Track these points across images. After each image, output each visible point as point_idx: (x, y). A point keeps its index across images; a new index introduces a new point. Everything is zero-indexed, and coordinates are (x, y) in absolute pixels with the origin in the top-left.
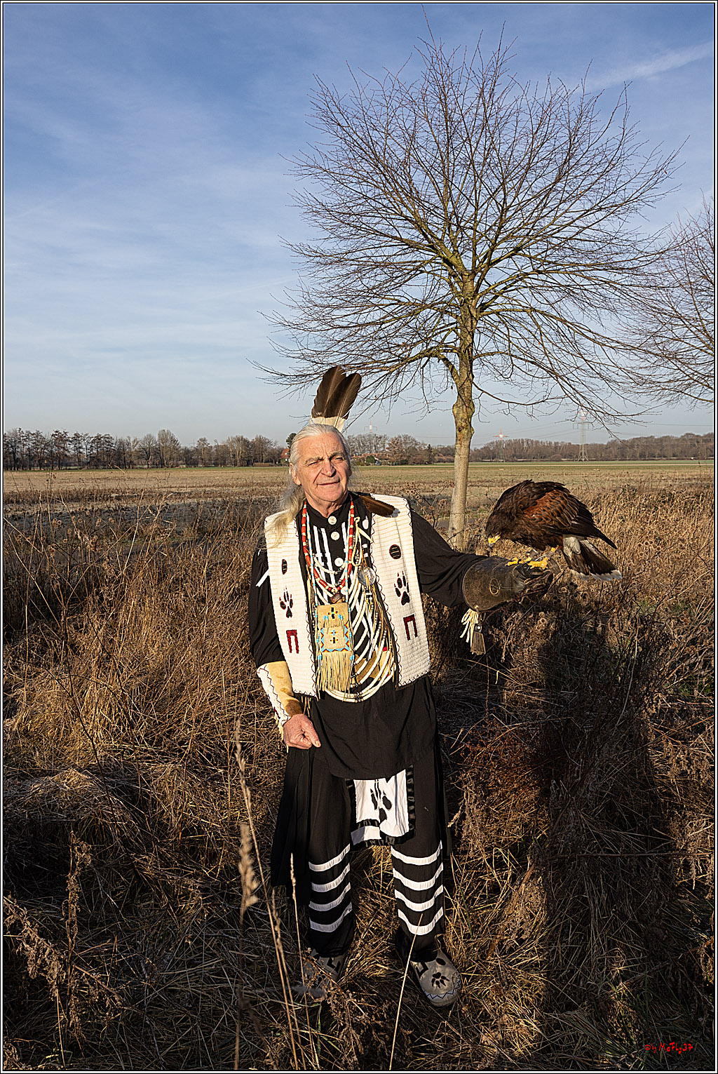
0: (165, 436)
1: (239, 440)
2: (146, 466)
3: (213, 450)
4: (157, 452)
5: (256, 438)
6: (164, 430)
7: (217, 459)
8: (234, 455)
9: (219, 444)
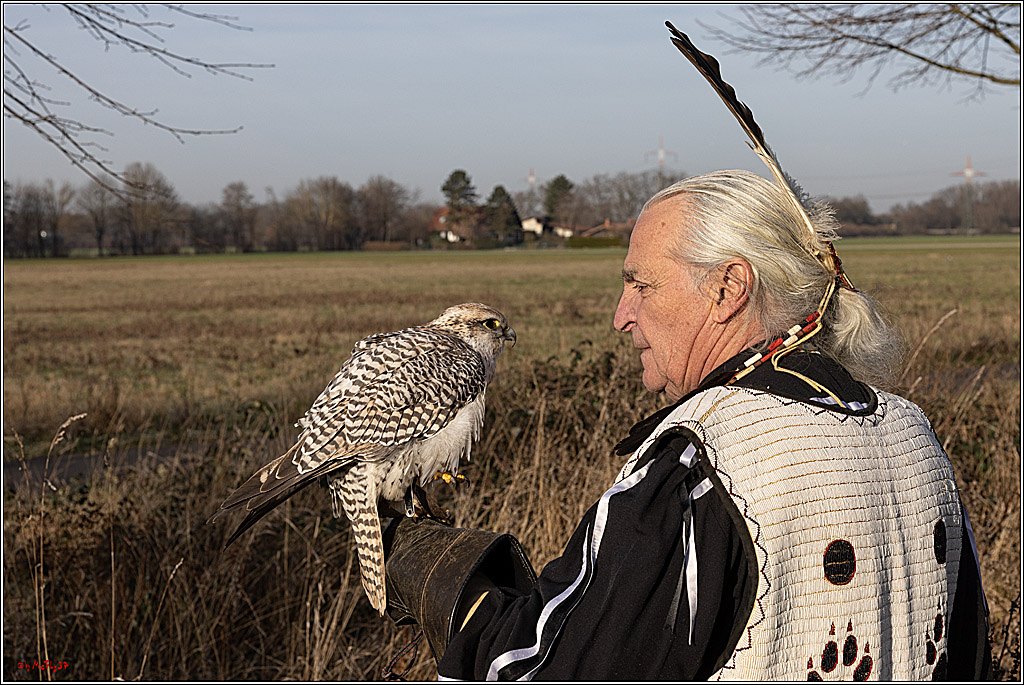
0: (141, 182)
2: (95, 252)
4: (125, 215)
5: (371, 182)
6: (138, 165)
8: (315, 224)
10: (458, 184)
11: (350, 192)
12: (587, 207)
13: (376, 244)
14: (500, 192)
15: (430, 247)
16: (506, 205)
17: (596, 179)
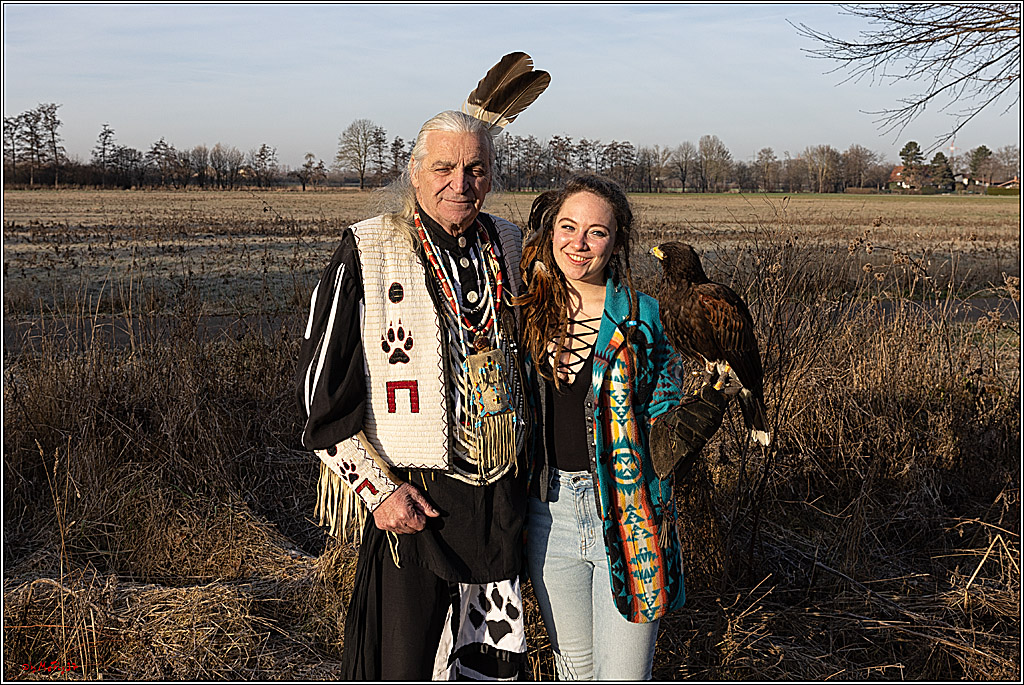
0: (709, 145)
1: (823, 152)
2: (680, 190)
3: (783, 167)
4: (698, 168)
5: (851, 149)
6: (709, 137)
7: (788, 181)
8: (815, 176)
9: (792, 158)
10: (911, 151)
11: (838, 155)
12: (1000, 167)
13: (855, 189)
14: (940, 156)
15: (890, 192)
16: (944, 164)
17: (1006, 149)
